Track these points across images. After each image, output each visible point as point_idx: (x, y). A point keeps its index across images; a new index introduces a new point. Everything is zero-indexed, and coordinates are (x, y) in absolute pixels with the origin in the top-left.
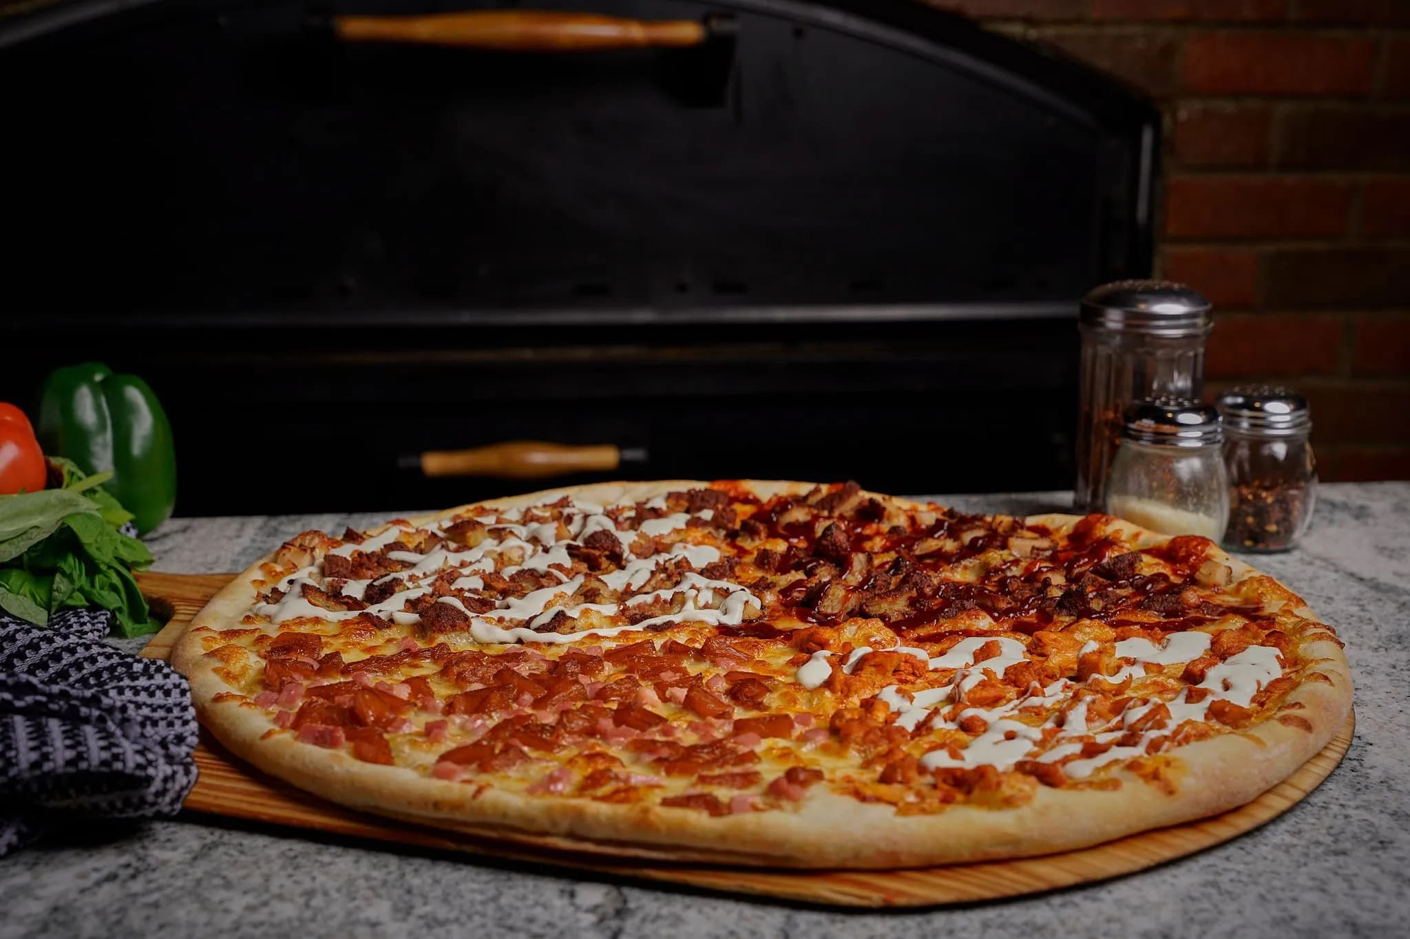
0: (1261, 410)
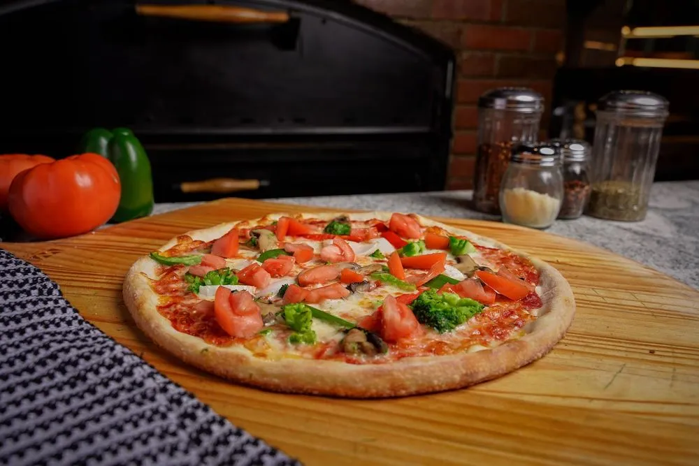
0: (568, 148)
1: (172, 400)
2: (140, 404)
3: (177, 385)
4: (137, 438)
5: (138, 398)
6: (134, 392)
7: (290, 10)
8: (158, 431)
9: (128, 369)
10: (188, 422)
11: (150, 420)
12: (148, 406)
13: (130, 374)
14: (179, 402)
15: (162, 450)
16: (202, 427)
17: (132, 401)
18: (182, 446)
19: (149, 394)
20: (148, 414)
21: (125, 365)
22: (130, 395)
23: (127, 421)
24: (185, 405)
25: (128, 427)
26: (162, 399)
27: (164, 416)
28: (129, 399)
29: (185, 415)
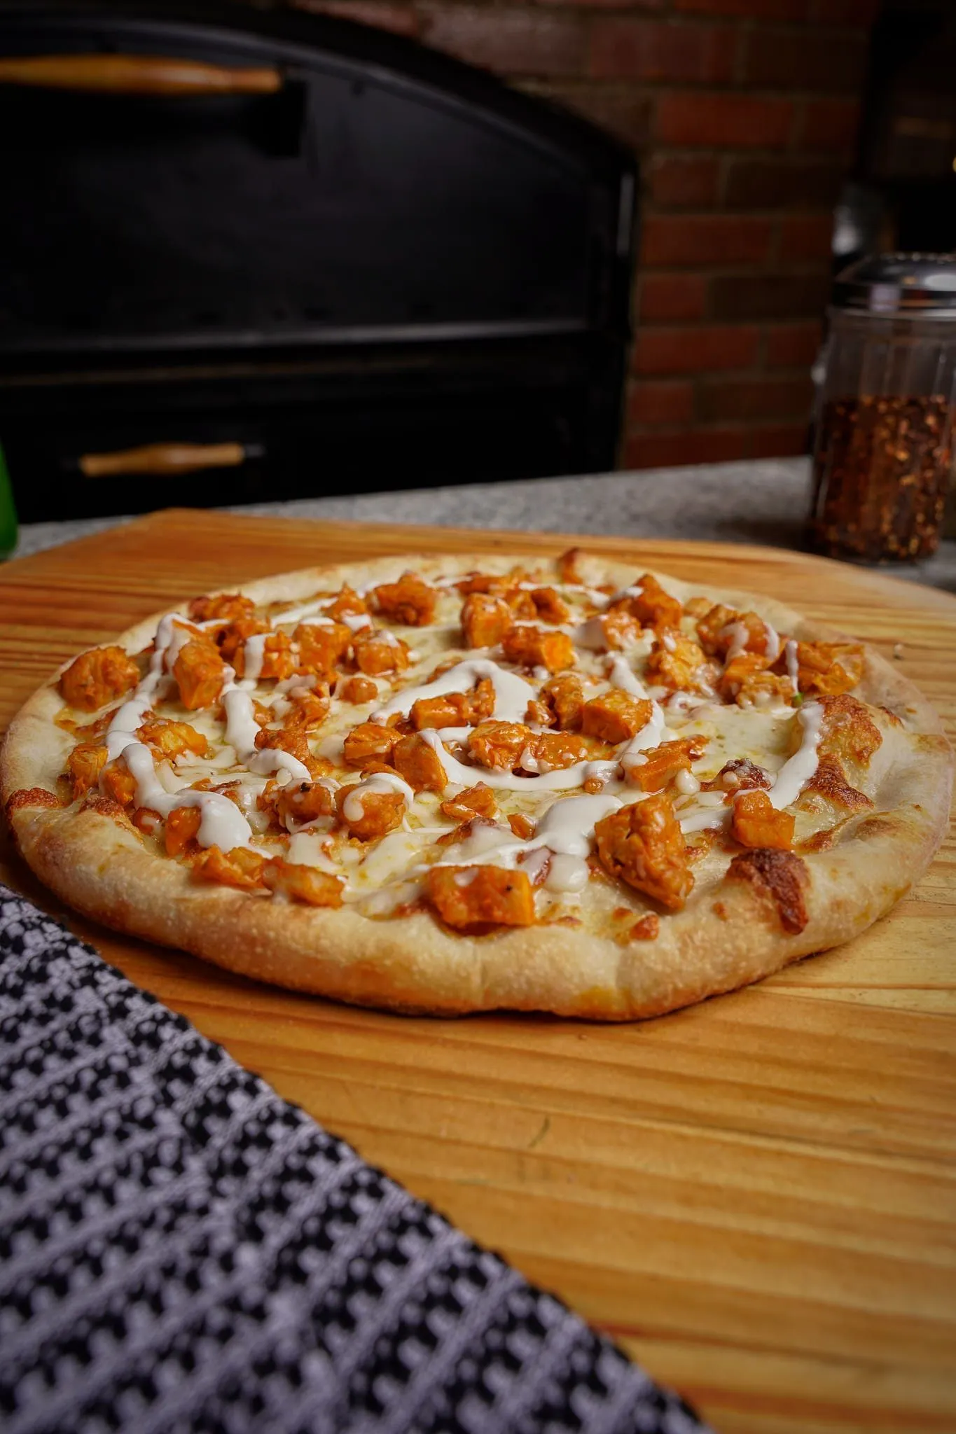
1: (137, 1038)
2: (69, 1055)
3: (150, 999)
4: (66, 1146)
5: (63, 1039)
6: (54, 1025)
7: (281, 64)
8: (112, 1120)
9: (36, 965)
10: (176, 1087)
11: (94, 1094)
12: (88, 1057)
13: (42, 977)
14: (154, 1041)
15: (124, 1171)
16: (207, 1099)
17: (49, 1047)
18: (168, 1152)
19: (87, 1027)
20: (88, 1077)
21: (28, 953)
22: (44, 1033)
23: (42, 1103)
24: (167, 1047)
25: (46, 1117)
26: (115, 1037)
27: (124, 1081)
28: (41, 1044)
29: (167, 1073)
